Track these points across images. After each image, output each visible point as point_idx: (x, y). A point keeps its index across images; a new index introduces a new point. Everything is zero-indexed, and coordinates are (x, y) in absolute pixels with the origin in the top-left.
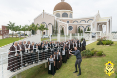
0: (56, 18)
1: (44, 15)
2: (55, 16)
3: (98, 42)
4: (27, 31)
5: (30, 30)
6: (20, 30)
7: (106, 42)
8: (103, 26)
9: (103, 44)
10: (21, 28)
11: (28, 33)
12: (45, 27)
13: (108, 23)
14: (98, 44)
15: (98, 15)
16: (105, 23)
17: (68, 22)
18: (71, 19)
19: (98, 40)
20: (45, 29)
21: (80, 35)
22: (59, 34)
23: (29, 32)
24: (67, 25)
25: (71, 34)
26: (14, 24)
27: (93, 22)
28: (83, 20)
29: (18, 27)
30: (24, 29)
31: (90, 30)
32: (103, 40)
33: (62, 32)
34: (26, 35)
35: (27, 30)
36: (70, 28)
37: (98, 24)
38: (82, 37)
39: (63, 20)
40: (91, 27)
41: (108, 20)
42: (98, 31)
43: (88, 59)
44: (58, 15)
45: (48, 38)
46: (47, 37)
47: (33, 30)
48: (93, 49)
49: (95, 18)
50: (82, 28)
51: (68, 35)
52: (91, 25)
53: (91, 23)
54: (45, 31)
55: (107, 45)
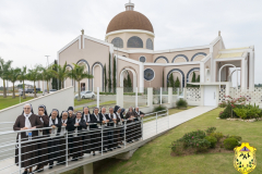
0: (112, 48)
1: (83, 41)
2: (111, 46)
3: (223, 109)
4: (41, 82)
5: (47, 79)
6: (23, 78)
7: (246, 111)
8: (231, 70)
9: (236, 116)
10: (27, 72)
11: (42, 85)
12: (86, 70)
13: (244, 63)
14: (224, 116)
15: (219, 44)
16: (237, 63)
17: (142, 59)
18: (150, 52)
19: (222, 105)
20: (84, 76)
21: (175, 92)
22: (120, 90)
23: (45, 82)
24: (141, 67)
25: (150, 90)
26: (9, 63)
27: (205, 59)
28: (181, 54)
29: (18, 70)
30: (33, 76)
31: (199, 80)
32: (238, 106)
33: (128, 84)
34: (38, 90)
35: (40, 78)
36: (148, 74)
37: (219, 64)
38: (179, 97)
39: (130, 55)
40: (202, 73)
41: (245, 55)
42: (220, 83)
43: (200, 157)
44: (117, 42)
45: (93, 99)
46: (90, 95)
47: (55, 77)
48: (211, 130)
49: (211, 50)
50: (177, 76)
51: (142, 91)
52: (202, 67)
53: (201, 61)
54: (85, 81)
55: (248, 118)
